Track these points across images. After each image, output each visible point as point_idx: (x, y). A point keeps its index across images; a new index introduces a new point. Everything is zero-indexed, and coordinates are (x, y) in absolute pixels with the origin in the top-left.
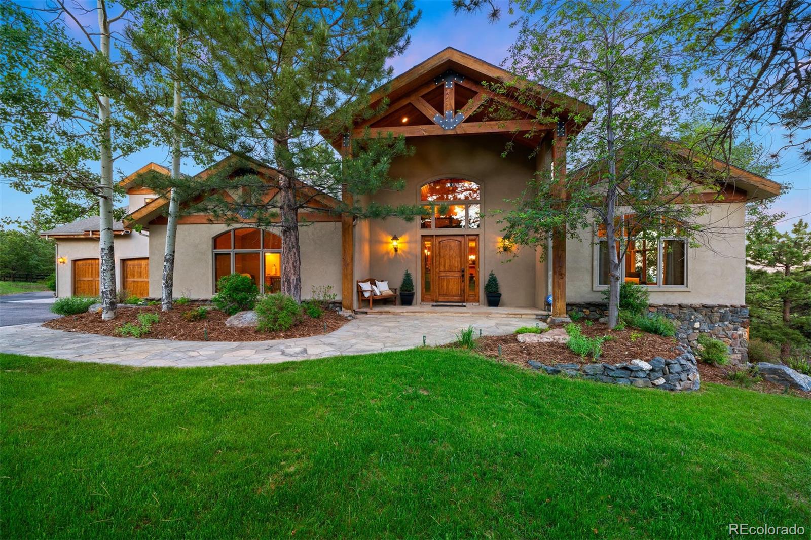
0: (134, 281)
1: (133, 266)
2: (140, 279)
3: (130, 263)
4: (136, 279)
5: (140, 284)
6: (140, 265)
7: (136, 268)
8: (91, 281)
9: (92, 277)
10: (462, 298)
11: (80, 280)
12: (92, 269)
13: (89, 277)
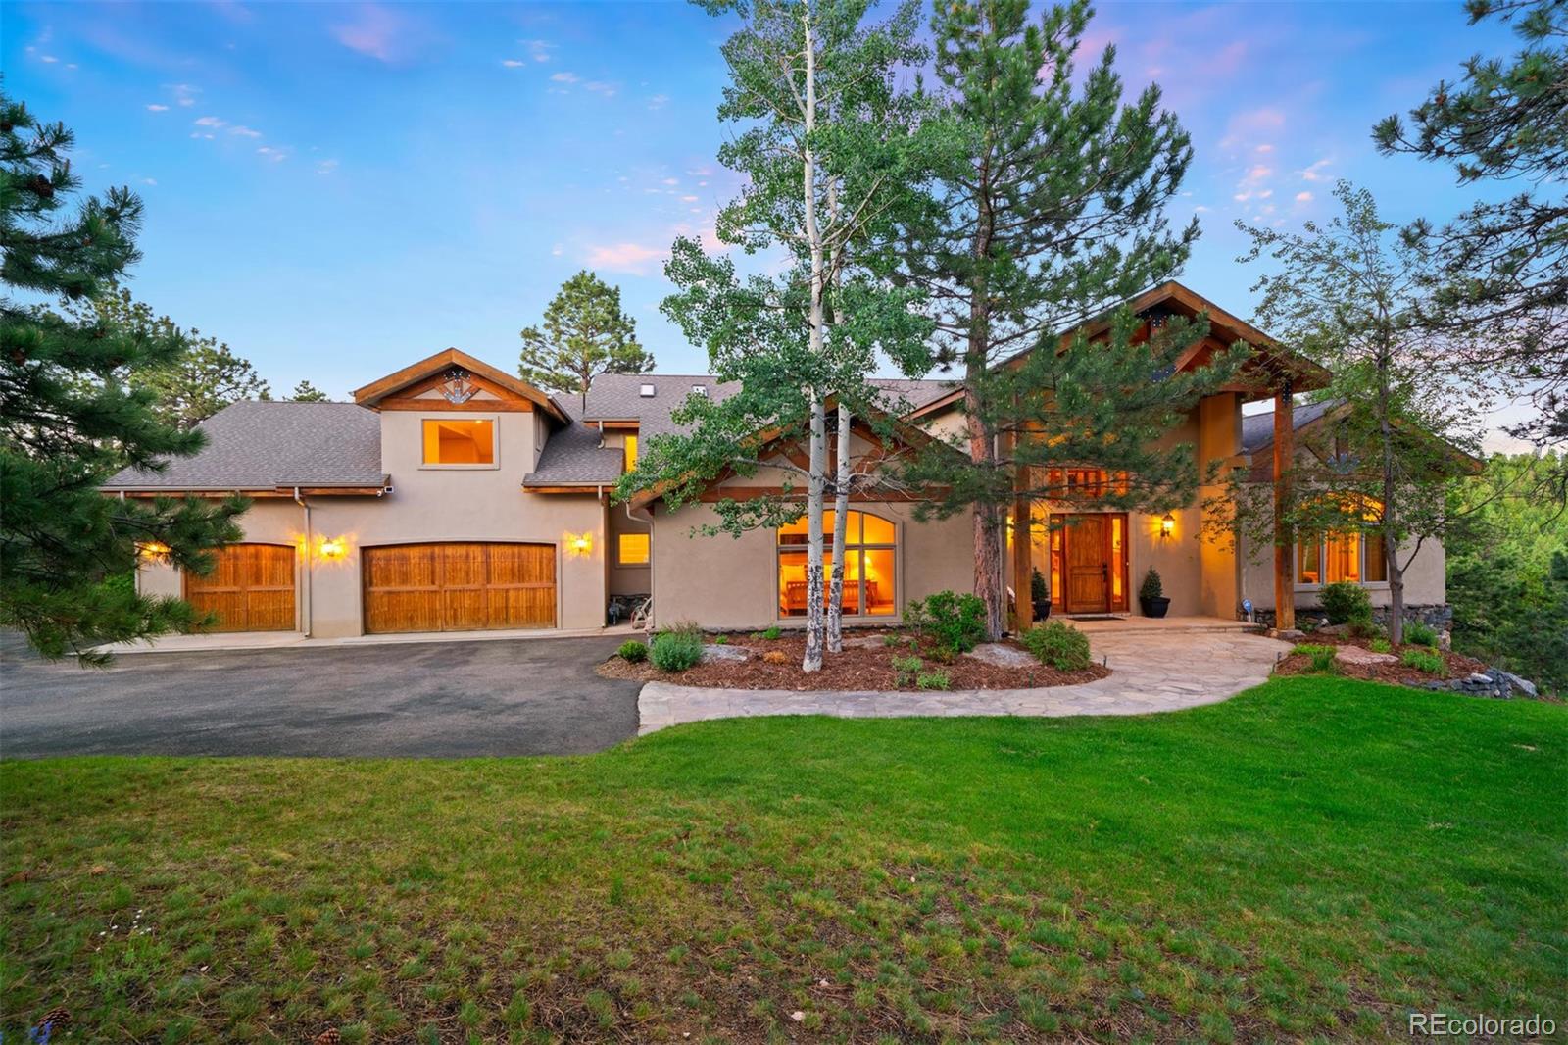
0: (390, 593)
1: (388, 560)
2: (408, 588)
3: (379, 553)
4: (394, 588)
5: (404, 598)
6: (405, 559)
7: (395, 566)
8: (234, 593)
9: (235, 585)
10: (1105, 606)
11: (202, 594)
12: (236, 566)
13: (226, 584)
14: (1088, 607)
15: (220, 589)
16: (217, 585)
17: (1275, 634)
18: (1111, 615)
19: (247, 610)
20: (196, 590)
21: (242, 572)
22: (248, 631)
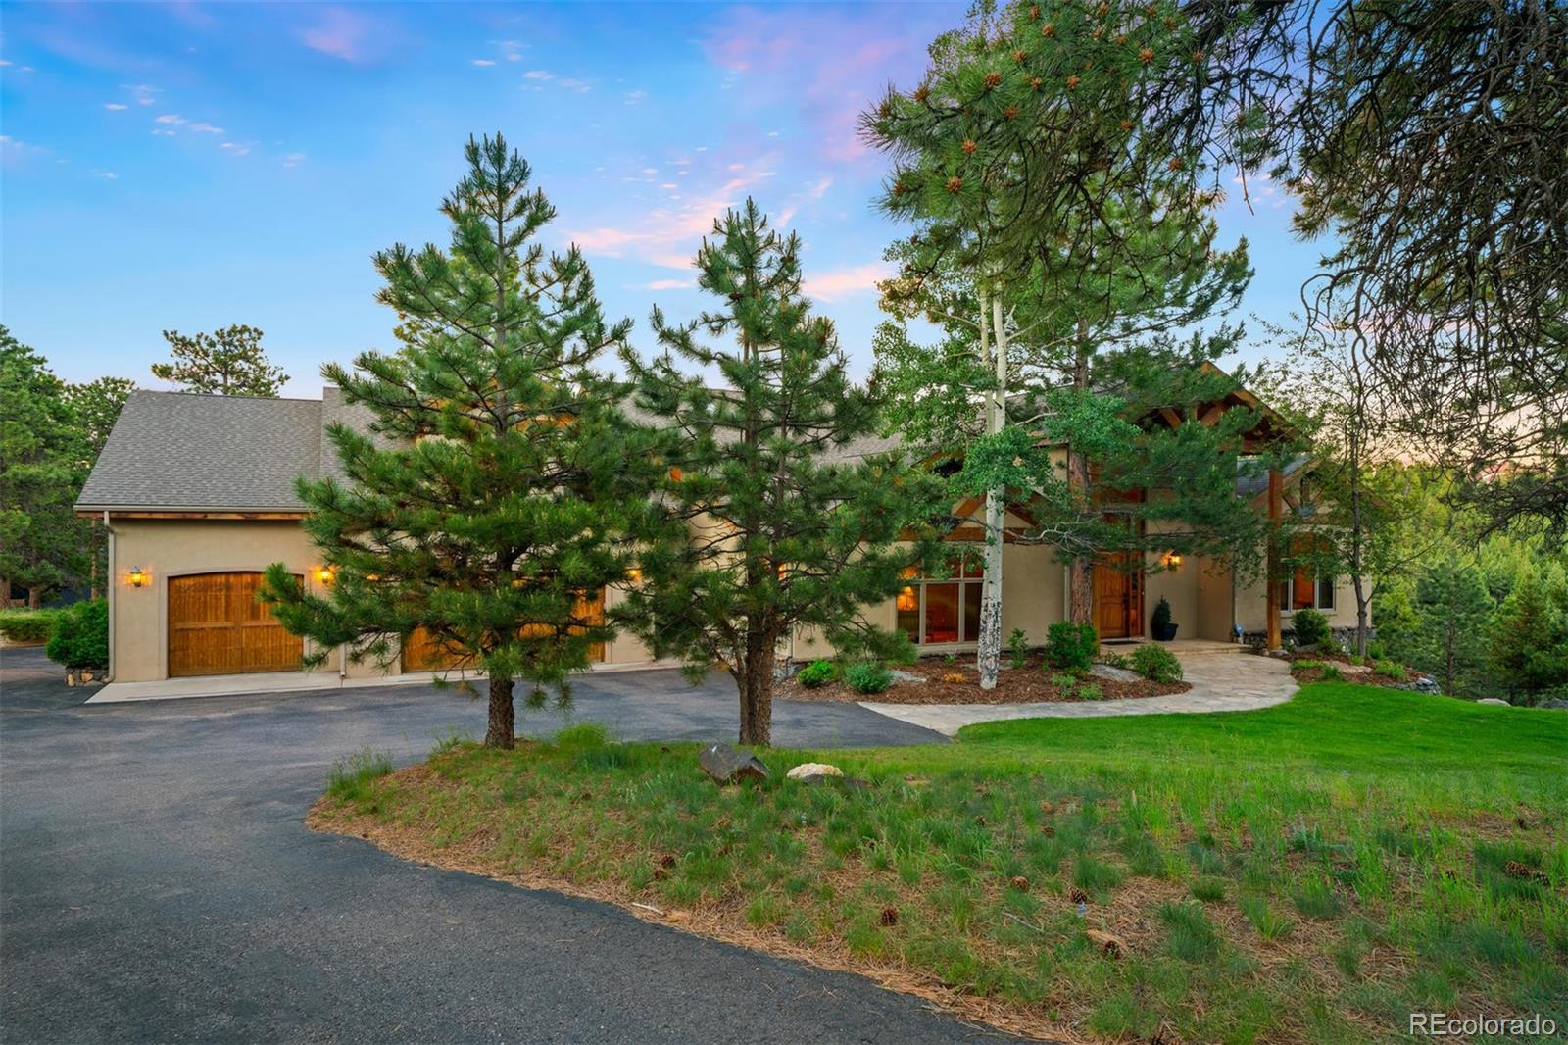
8: (226, 629)
9: (227, 620)
10: (1124, 632)
11: (188, 630)
12: (228, 597)
13: (217, 618)
14: (1112, 632)
15: (207, 625)
16: (205, 620)
17: (1267, 653)
18: (1130, 639)
19: (242, 649)
20: (180, 626)
21: (236, 604)
22: (242, 673)
